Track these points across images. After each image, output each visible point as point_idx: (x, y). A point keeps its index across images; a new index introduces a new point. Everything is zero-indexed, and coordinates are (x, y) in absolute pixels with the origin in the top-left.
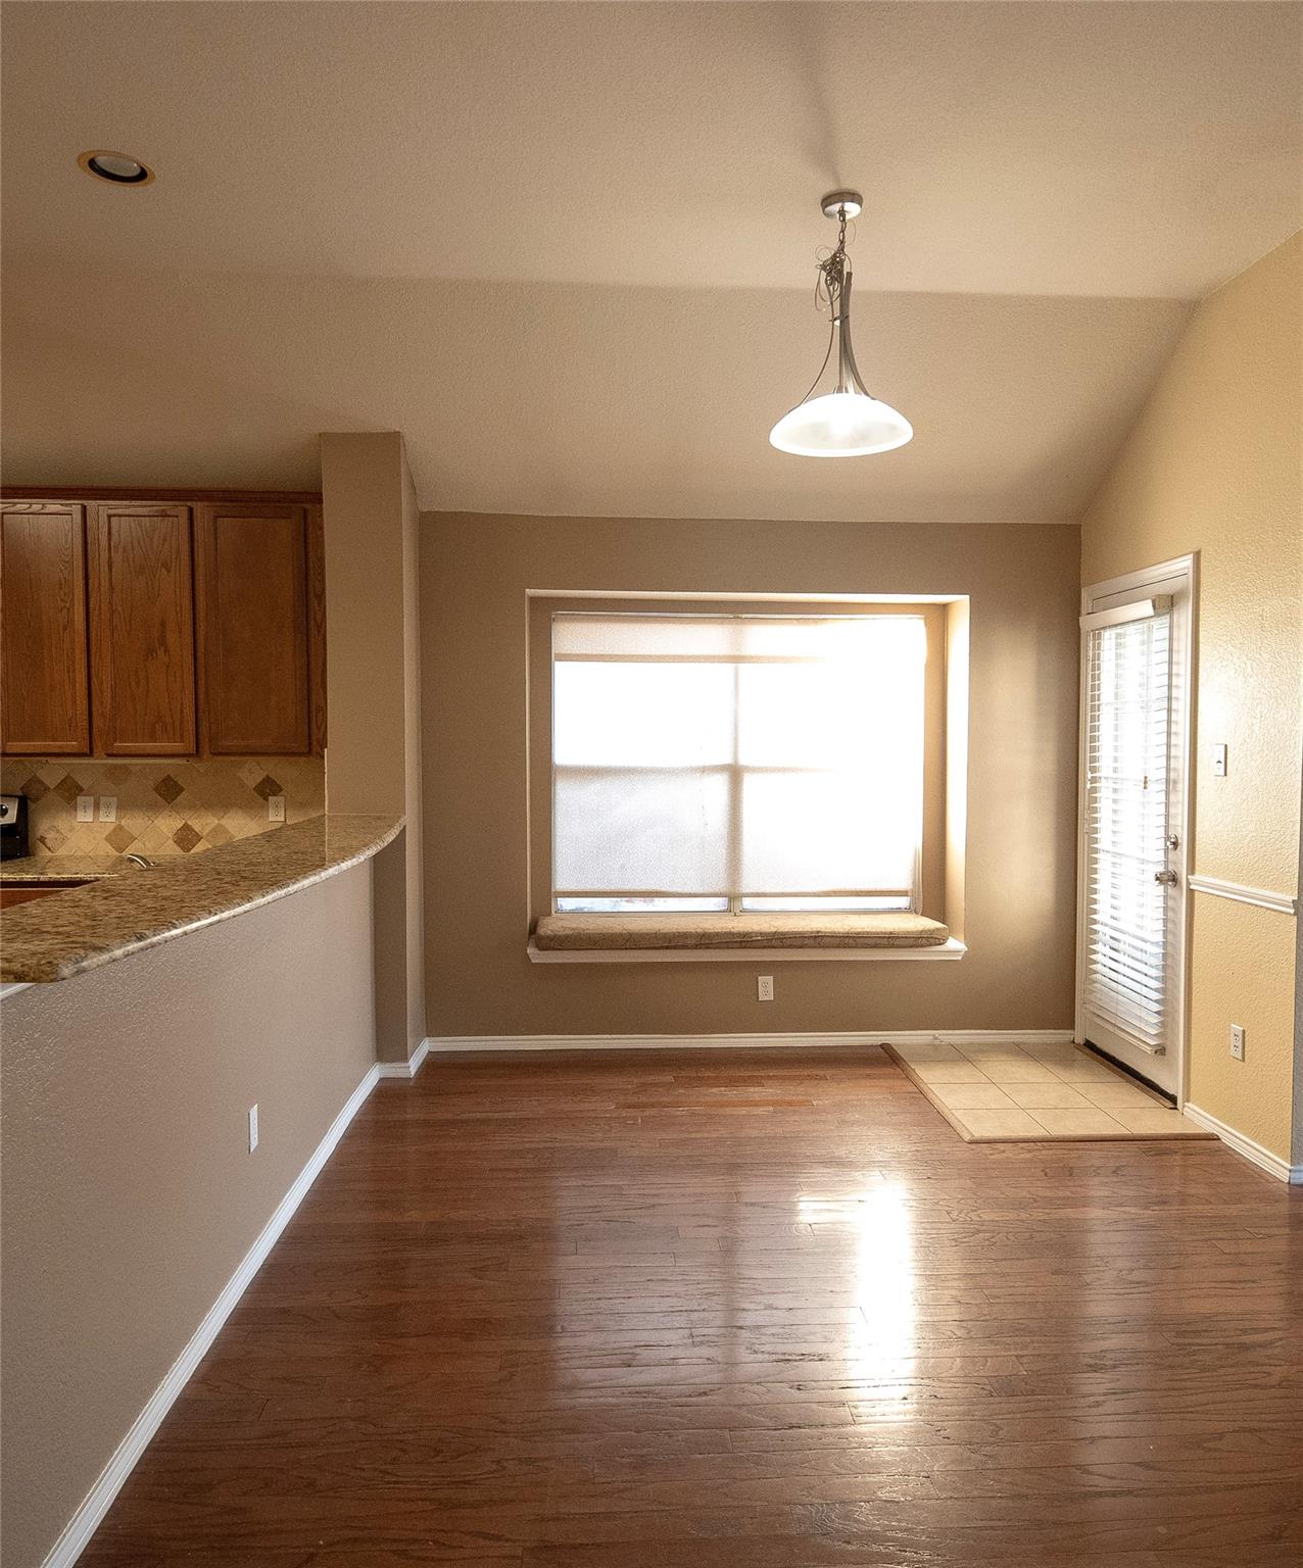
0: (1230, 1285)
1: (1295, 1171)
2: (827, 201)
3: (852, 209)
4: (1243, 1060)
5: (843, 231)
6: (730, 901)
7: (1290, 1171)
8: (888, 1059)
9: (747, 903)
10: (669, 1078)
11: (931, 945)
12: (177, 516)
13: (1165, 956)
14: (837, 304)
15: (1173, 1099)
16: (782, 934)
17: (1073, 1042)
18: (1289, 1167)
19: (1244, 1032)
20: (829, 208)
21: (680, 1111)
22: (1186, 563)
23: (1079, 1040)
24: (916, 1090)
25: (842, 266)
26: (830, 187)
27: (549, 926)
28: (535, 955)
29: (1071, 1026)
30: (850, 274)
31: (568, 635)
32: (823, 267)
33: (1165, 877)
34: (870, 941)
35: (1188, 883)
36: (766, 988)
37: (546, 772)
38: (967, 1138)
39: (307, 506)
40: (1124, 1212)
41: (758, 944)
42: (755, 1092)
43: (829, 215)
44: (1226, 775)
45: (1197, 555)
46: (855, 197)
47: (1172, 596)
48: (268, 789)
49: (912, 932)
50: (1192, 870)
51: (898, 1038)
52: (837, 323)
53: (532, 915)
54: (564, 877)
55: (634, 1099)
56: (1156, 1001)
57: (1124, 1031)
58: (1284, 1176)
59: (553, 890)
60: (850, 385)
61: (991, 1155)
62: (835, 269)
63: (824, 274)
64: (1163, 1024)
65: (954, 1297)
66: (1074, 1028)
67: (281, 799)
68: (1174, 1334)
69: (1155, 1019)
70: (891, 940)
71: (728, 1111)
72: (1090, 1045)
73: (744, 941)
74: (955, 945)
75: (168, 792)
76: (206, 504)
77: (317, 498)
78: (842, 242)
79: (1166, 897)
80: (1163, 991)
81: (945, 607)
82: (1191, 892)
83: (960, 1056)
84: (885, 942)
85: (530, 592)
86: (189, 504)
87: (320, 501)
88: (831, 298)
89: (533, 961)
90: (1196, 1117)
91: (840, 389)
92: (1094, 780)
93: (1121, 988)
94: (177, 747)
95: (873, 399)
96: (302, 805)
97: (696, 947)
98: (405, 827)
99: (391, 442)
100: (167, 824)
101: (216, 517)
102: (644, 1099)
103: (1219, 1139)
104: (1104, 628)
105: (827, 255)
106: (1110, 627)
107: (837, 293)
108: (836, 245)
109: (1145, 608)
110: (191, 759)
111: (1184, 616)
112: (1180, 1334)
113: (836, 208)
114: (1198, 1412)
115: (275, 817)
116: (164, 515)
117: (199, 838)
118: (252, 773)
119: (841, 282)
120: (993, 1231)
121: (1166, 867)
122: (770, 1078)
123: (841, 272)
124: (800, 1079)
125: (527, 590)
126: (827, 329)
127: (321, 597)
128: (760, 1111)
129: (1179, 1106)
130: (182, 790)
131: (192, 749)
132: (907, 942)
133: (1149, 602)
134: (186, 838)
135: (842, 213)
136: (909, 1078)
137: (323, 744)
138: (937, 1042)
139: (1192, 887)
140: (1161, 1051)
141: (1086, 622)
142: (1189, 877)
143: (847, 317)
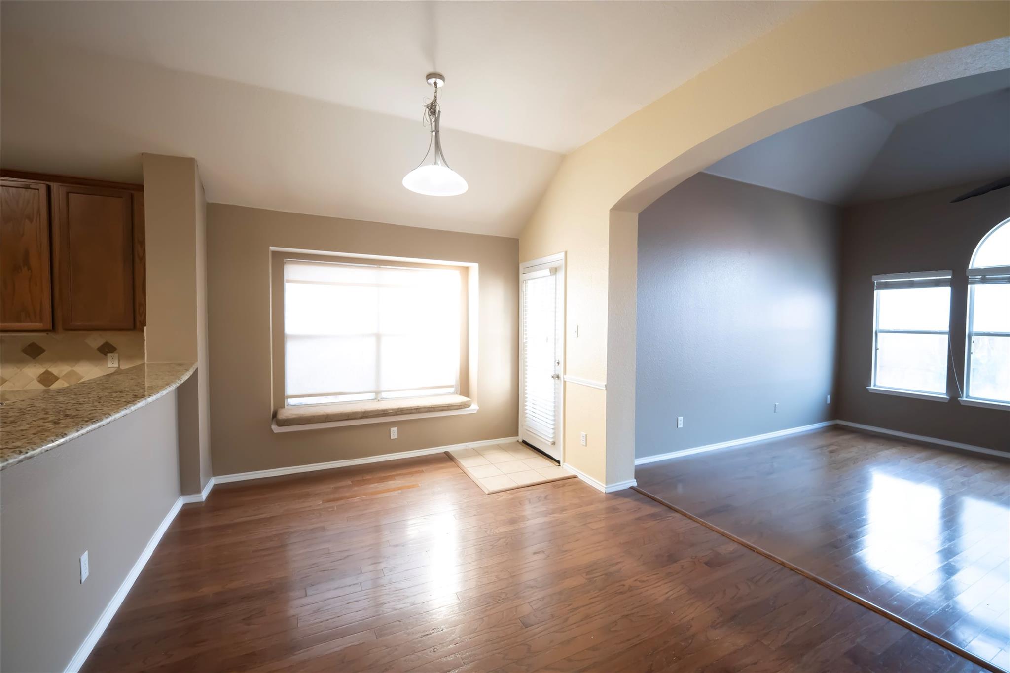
0: (598, 544)
1: (608, 487)
2: (429, 76)
3: (440, 83)
4: (586, 446)
5: (436, 92)
6: (376, 395)
7: (606, 488)
8: (448, 458)
9: (384, 395)
10: (350, 482)
11: (465, 408)
12: (38, 189)
13: (555, 407)
14: (434, 124)
15: (558, 462)
16: (402, 408)
17: (518, 441)
18: (605, 486)
19: (586, 435)
20: (429, 81)
21: (357, 499)
22: (562, 255)
23: (521, 440)
24: (462, 471)
25: (436, 107)
26: (431, 70)
27: (284, 414)
28: (276, 429)
29: (517, 435)
30: (439, 112)
31: (293, 272)
32: (427, 107)
33: (555, 376)
34: (440, 409)
35: (564, 378)
36: (394, 433)
37: (280, 338)
38: (487, 493)
39: (133, 192)
40: (554, 517)
41: (392, 414)
42: (392, 484)
43: (429, 84)
44: (578, 336)
45: (566, 253)
46: (441, 77)
47: (556, 268)
48: (106, 350)
49: (457, 403)
50: (565, 373)
51: (450, 448)
52: (434, 133)
53: (274, 409)
54: (291, 388)
55: (332, 497)
56: (552, 424)
57: (540, 437)
58: (604, 490)
59: (285, 395)
60: (439, 161)
61: (498, 498)
62: (432, 109)
63: (427, 110)
64: (554, 433)
65: (497, 577)
66: (518, 436)
67: (116, 355)
68: (585, 574)
69: (552, 431)
70: (449, 408)
71: (380, 496)
72: (524, 442)
73: (384, 413)
74: (474, 407)
75: (34, 352)
76: (60, 184)
77: (140, 188)
78: (435, 97)
79: (555, 384)
80: (554, 420)
81: (467, 268)
82: (565, 382)
83: (477, 453)
84: (446, 408)
85: (272, 248)
86: (48, 183)
87: (143, 190)
88: (431, 122)
89: (275, 432)
90: (567, 469)
91: (436, 163)
92: (526, 338)
93: (538, 420)
94: (38, 325)
95: (452, 170)
96: (130, 358)
97: (361, 418)
98: (197, 369)
99: (189, 164)
100: (32, 372)
101: (68, 193)
102: (337, 496)
103: (577, 477)
104: (529, 279)
105: (429, 102)
106: (532, 279)
107: (433, 120)
108: (433, 98)
109: (547, 272)
110: (49, 333)
111: (561, 275)
112: (588, 573)
113: (432, 81)
114: (602, 614)
115: (112, 364)
116: (27, 188)
117: (57, 379)
118: (95, 341)
119: (435, 115)
120: (506, 537)
121: (555, 372)
122: (397, 475)
123: (435, 111)
124: (411, 474)
125: (271, 247)
126: (430, 136)
127: (142, 243)
128: (395, 493)
129: (561, 464)
130: (44, 351)
131: (49, 326)
132: (455, 407)
133: (549, 270)
134: (47, 379)
135: (435, 84)
136: (458, 466)
137: (144, 323)
138: (467, 448)
139: (565, 380)
140: (554, 443)
141: (522, 277)
142: (564, 376)
143: (438, 131)
